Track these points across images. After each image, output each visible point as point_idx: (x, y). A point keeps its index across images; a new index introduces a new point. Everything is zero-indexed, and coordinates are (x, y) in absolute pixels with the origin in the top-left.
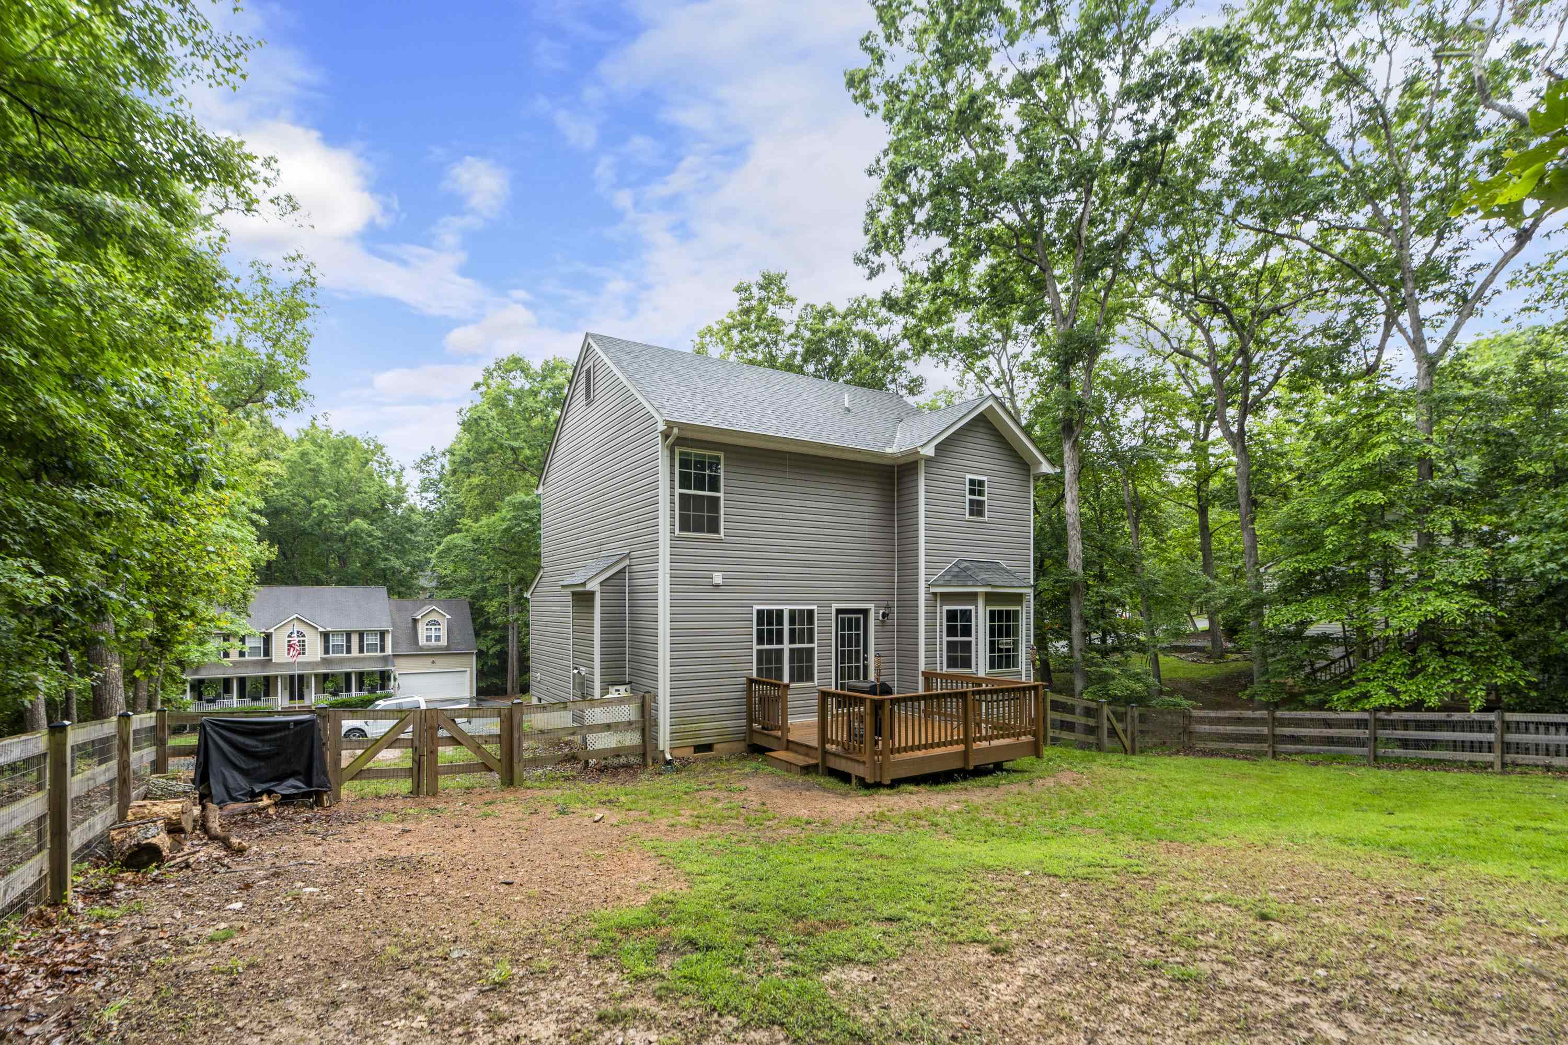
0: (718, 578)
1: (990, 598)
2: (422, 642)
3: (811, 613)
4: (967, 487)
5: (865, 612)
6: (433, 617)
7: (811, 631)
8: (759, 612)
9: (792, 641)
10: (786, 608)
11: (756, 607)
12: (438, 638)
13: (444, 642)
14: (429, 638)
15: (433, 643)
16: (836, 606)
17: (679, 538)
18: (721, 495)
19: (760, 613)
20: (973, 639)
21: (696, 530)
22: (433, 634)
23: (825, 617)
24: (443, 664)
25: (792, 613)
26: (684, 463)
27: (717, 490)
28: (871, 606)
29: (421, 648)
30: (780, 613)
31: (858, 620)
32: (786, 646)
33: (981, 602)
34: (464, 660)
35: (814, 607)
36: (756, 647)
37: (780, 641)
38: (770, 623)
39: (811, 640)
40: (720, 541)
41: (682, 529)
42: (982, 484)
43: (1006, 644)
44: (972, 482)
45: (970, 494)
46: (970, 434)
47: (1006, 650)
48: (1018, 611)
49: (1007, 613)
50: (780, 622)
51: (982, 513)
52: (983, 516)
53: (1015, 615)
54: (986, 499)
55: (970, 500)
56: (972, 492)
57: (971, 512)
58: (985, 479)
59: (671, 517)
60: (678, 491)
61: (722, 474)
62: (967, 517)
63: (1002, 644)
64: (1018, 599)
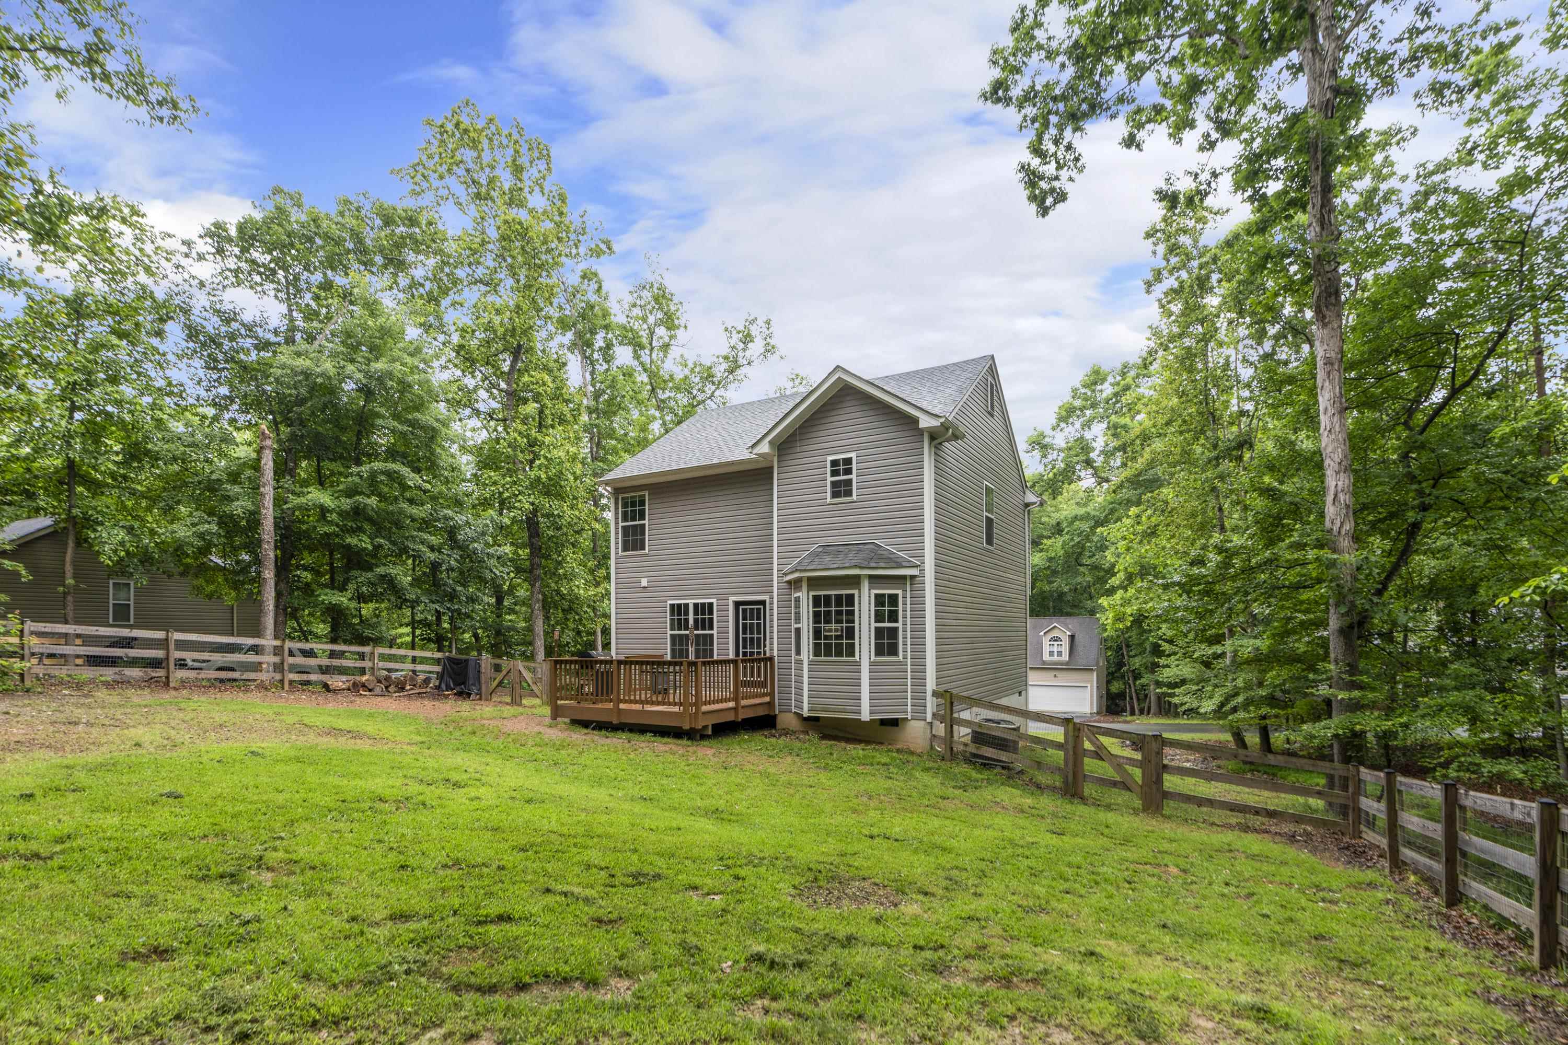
0: (644, 582)
1: (812, 582)
2: (1046, 657)
3: (711, 605)
4: (829, 469)
5: (763, 603)
6: (1055, 633)
7: (711, 620)
9: (696, 627)
10: (691, 602)
11: (669, 603)
12: (1060, 654)
13: (1065, 657)
14: (1051, 654)
15: (1055, 658)
16: (732, 599)
17: (622, 557)
18: (646, 522)
19: (672, 606)
20: (801, 626)
21: (632, 550)
22: (1055, 649)
23: (723, 608)
24: (1065, 678)
25: (696, 606)
26: (625, 505)
27: (644, 519)
28: (766, 598)
29: (1044, 663)
30: (687, 605)
31: (759, 610)
32: (692, 633)
34: (1085, 675)
35: (714, 601)
36: (669, 633)
37: (687, 627)
38: (679, 614)
39: (711, 628)
40: (646, 556)
41: (624, 550)
42: (848, 461)
43: (836, 630)
44: (834, 463)
45: (832, 476)
46: (835, 413)
47: (837, 637)
48: (853, 595)
49: (839, 597)
50: (687, 613)
51: (849, 493)
52: (851, 495)
53: (850, 599)
54: (853, 477)
55: (832, 482)
56: (834, 473)
57: (835, 495)
58: (853, 455)
59: (617, 543)
60: (621, 524)
61: (647, 507)
62: (829, 500)
63: (830, 630)
64: (855, 581)
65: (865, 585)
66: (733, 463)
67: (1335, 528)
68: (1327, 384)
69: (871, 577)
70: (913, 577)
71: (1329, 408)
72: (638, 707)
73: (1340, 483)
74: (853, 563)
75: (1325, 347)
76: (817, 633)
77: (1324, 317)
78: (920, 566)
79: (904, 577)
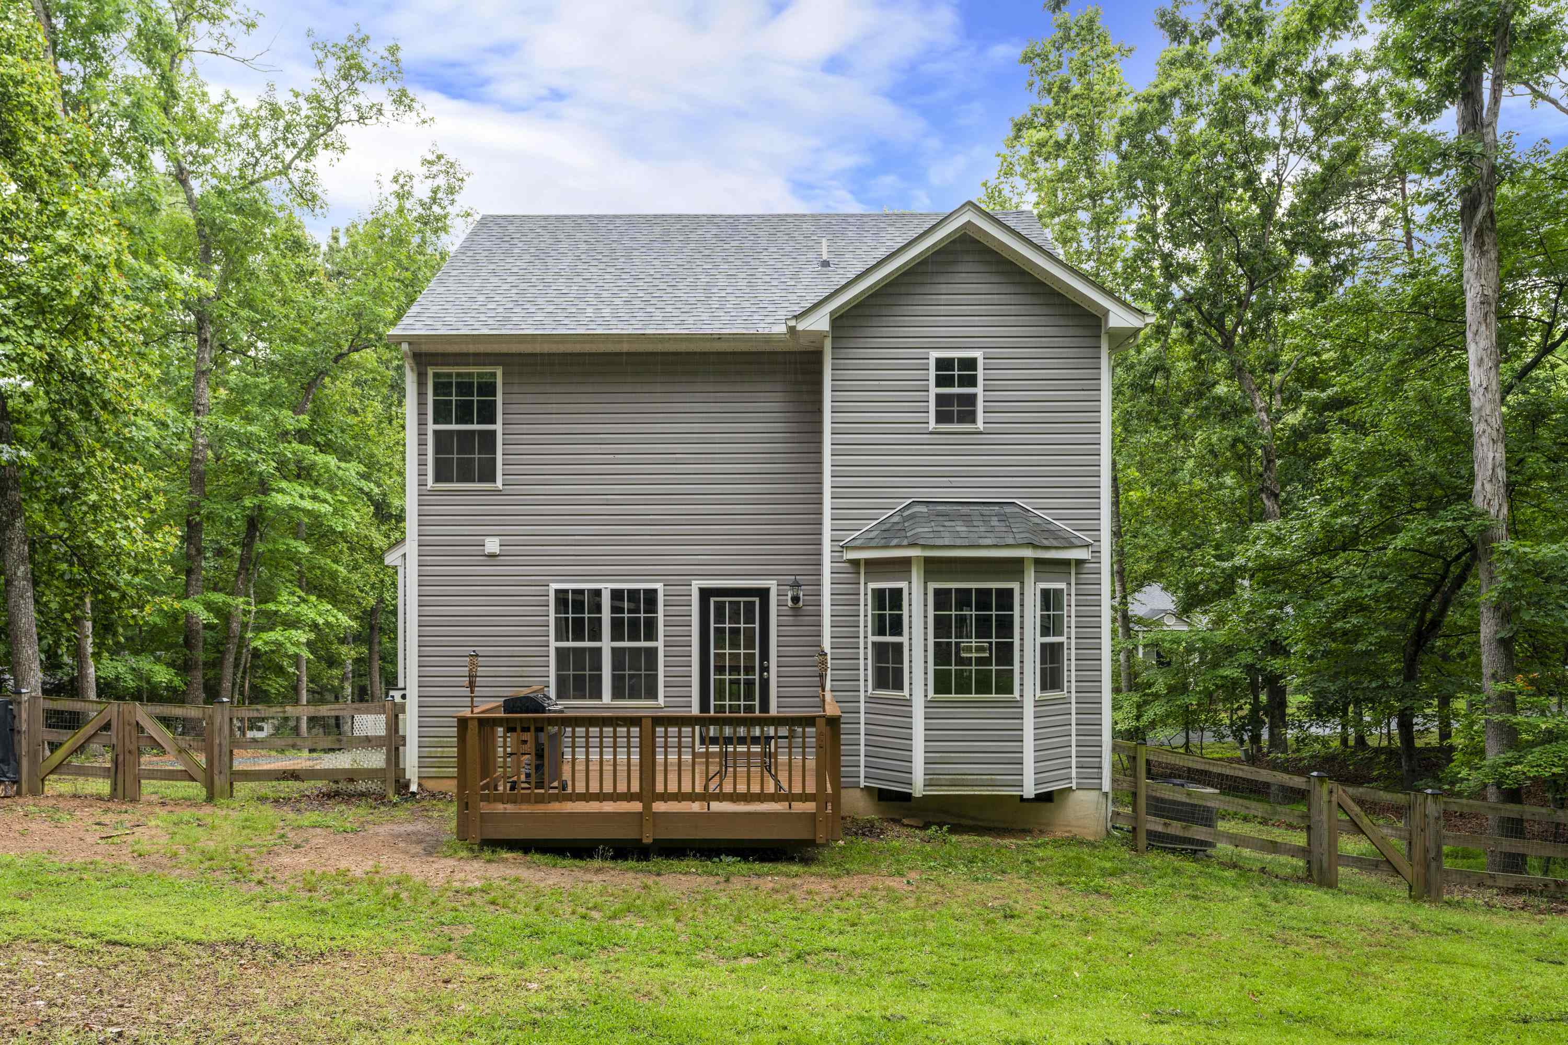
0: (492, 545)
1: (934, 568)
3: (651, 595)
4: (932, 373)
5: (763, 594)
7: (651, 623)
8: (557, 592)
9: (617, 635)
10: (607, 587)
11: (555, 586)
16: (698, 584)
17: (433, 492)
18: (498, 427)
19: (561, 595)
20: (904, 639)
21: (461, 480)
23: (678, 601)
25: (617, 595)
26: (441, 387)
27: (493, 421)
28: (771, 584)
30: (598, 593)
31: (750, 606)
32: (606, 644)
33: (916, 575)
35: (658, 586)
36: (553, 644)
37: (596, 635)
38: (578, 608)
39: (651, 635)
40: (497, 492)
41: (438, 478)
42: (970, 364)
43: (979, 649)
44: (942, 364)
45: (938, 385)
46: (942, 279)
47: (980, 661)
48: (1011, 591)
49: (984, 594)
50: (598, 608)
51: (970, 417)
52: (974, 421)
53: (1005, 597)
54: (979, 390)
55: (938, 396)
56: (941, 381)
57: (942, 417)
58: (977, 354)
59: (422, 464)
60: (431, 427)
61: (499, 399)
62: (932, 425)
63: (969, 649)
64: (1014, 568)
65: (1030, 575)
66: (720, 338)
67: (1493, 512)
68: (1483, 328)
69: (1038, 562)
70: (1080, 562)
71: (1486, 360)
72: (696, 807)
73: (1498, 455)
74: (1021, 537)
75: (1483, 282)
76: (942, 654)
77: (1483, 244)
78: (1093, 546)
79: (1066, 563)
